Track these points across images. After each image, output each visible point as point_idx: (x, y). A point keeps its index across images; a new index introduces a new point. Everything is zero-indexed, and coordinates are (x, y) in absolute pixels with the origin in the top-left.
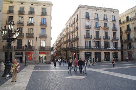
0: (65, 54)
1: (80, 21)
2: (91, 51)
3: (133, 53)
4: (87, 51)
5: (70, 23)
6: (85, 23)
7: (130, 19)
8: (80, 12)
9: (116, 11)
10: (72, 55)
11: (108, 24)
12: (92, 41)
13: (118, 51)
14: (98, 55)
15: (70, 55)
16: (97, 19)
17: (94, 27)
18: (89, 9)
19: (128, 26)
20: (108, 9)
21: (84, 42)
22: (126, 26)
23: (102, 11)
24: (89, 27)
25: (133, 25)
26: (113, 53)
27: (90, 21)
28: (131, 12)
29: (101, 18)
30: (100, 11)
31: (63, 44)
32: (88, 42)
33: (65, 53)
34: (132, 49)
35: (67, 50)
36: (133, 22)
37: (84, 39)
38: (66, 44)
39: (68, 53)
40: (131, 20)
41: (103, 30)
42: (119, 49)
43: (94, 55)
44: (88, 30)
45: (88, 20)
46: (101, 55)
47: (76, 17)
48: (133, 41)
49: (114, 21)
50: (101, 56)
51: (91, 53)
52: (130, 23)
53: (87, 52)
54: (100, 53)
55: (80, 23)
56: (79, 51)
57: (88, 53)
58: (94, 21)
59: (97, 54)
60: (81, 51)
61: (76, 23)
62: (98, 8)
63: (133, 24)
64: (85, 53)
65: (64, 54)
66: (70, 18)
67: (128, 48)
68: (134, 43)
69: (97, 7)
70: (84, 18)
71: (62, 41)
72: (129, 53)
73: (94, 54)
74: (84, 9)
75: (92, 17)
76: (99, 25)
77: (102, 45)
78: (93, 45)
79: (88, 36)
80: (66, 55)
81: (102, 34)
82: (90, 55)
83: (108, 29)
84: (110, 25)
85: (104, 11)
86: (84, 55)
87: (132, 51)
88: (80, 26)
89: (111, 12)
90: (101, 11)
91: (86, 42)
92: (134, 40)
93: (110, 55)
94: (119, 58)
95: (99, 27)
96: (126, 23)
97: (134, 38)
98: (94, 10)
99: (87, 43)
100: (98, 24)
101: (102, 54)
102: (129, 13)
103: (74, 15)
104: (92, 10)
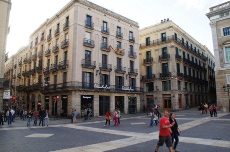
0: (23, 99)
1: (75, 29)
2: (93, 94)
3: (156, 99)
4: (85, 94)
5: (43, 34)
6: (84, 35)
7: (152, 43)
8: (76, 12)
9: (136, 24)
10: (47, 101)
11: (123, 44)
12: (95, 72)
13: (137, 94)
14: (104, 101)
15: (40, 102)
16: (105, 32)
17: (100, 47)
18: (94, 10)
19: (148, 53)
20: (124, 18)
21: (81, 73)
22: (146, 54)
23: (115, 19)
24: (90, 44)
25: (157, 52)
26: (129, 98)
27: (94, 33)
28: (155, 32)
29: (113, 32)
30: (111, 17)
31: (20, 78)
32: (88, 75)
33: (26, 96)
34: (155, 92)
35: (32, 91)
36: (157, 47)
37: (81, 68)
38: (29, 77)
39: (34, 97)
40: (154, 44)
41: (115, 54)
42: (138, 91)
43: (98, 102)
44: (89, 49)
45: (90, 31)
46: (111, 102)
47: (62, 20)
48: (156, 79)
49: (132, 40)
50: (111, 104)
51: (92, 96)
52: (152, 49)
53: (85, 96)
54: (108, 98)
55: (75, 34)
56: (70, 92)
57: (87, 98)
58: (101, 36)
59: (104, 99)
60: (73, 93)
61: (62, 34)
62: (108, 12)
63: (157, 50)
64: (82, 96)
65: (21, 98)
66: (46, 23)
67: (147, 91)
68: (157, 82)
69: (107, 10)
70: (84, 24)
71: (16, 72)
72: (148, 99)
73: (98, 99)
74: (85, 7)
75: (98, 26)
76: (109, 44)
77: (112, 81)
78: (97, 80)
79: (87, 63)
80: (26, 101)
81: (112, 61)
82: (91, 101)
83: (122, 53)
84: (126, 47)
85: (117, 20)
86: (80, 101)
87: (155, 96)
88: (75, 39)
89: (128, 24)
90: (113, 18)
91: (83, 73)
92: (158, 76)
93: (125, 102)
94: (137, 108)
95: (108, 47)
96: (144, 47)
97: (159, 75)
98: (101, 13)
99: (86, 76)
100: (106, 40)
101: (111, 99)
102: (152, 33)
103: (58, 16)
104: (99, 12)
